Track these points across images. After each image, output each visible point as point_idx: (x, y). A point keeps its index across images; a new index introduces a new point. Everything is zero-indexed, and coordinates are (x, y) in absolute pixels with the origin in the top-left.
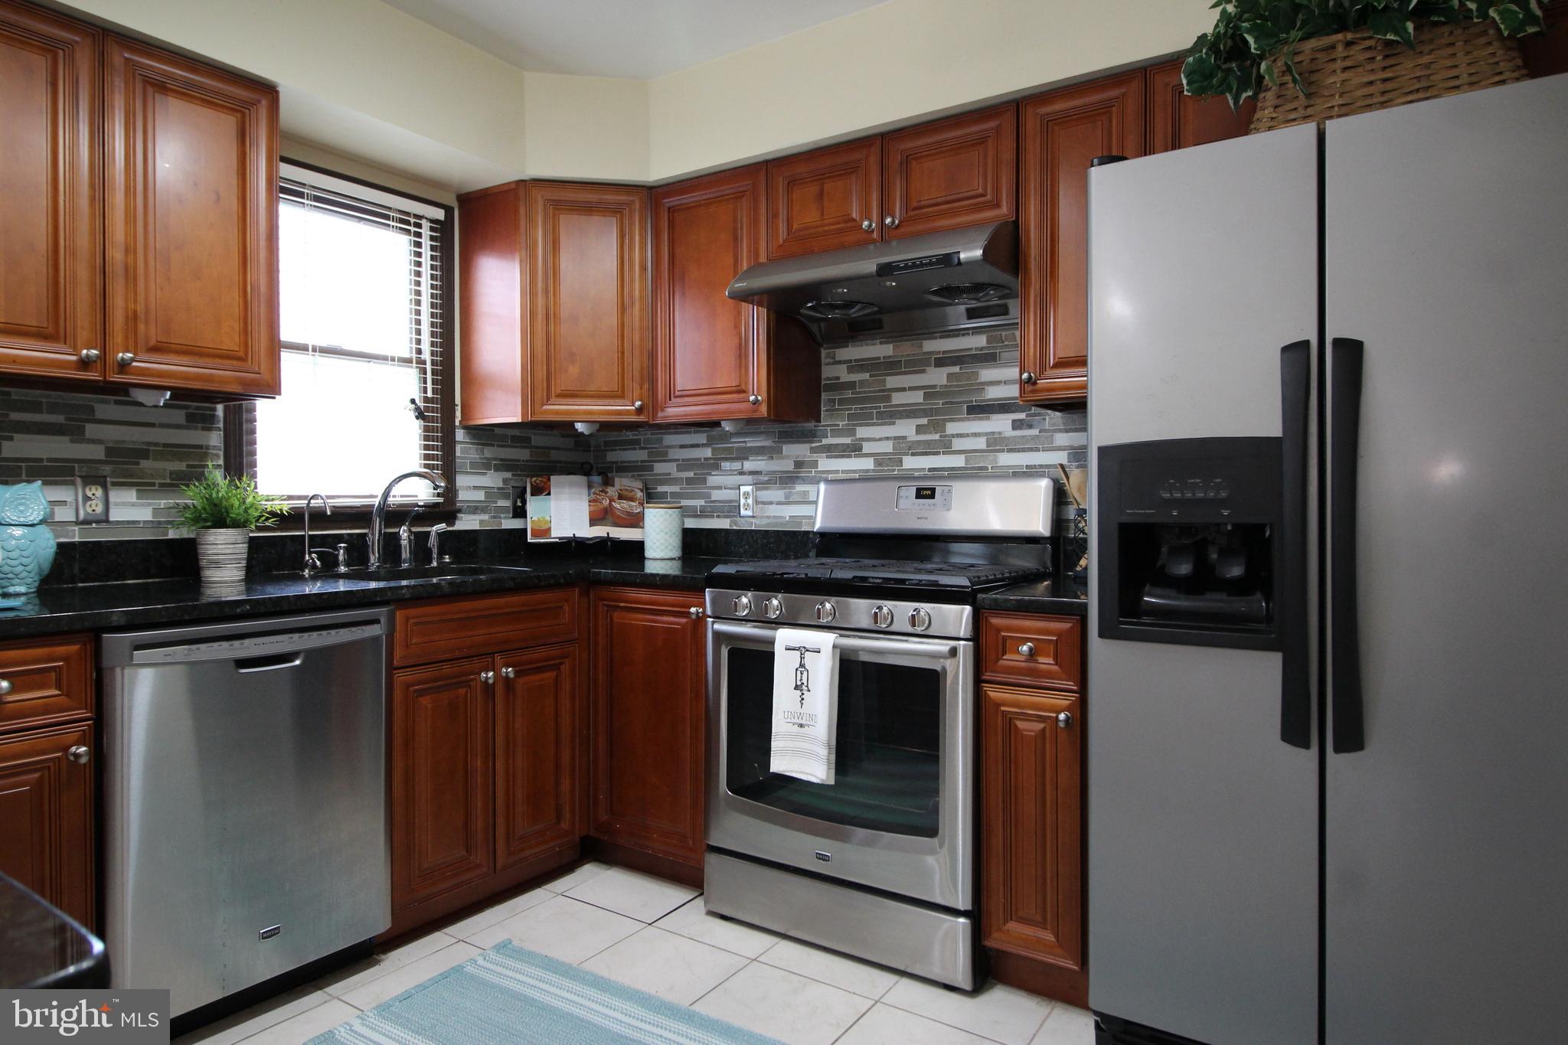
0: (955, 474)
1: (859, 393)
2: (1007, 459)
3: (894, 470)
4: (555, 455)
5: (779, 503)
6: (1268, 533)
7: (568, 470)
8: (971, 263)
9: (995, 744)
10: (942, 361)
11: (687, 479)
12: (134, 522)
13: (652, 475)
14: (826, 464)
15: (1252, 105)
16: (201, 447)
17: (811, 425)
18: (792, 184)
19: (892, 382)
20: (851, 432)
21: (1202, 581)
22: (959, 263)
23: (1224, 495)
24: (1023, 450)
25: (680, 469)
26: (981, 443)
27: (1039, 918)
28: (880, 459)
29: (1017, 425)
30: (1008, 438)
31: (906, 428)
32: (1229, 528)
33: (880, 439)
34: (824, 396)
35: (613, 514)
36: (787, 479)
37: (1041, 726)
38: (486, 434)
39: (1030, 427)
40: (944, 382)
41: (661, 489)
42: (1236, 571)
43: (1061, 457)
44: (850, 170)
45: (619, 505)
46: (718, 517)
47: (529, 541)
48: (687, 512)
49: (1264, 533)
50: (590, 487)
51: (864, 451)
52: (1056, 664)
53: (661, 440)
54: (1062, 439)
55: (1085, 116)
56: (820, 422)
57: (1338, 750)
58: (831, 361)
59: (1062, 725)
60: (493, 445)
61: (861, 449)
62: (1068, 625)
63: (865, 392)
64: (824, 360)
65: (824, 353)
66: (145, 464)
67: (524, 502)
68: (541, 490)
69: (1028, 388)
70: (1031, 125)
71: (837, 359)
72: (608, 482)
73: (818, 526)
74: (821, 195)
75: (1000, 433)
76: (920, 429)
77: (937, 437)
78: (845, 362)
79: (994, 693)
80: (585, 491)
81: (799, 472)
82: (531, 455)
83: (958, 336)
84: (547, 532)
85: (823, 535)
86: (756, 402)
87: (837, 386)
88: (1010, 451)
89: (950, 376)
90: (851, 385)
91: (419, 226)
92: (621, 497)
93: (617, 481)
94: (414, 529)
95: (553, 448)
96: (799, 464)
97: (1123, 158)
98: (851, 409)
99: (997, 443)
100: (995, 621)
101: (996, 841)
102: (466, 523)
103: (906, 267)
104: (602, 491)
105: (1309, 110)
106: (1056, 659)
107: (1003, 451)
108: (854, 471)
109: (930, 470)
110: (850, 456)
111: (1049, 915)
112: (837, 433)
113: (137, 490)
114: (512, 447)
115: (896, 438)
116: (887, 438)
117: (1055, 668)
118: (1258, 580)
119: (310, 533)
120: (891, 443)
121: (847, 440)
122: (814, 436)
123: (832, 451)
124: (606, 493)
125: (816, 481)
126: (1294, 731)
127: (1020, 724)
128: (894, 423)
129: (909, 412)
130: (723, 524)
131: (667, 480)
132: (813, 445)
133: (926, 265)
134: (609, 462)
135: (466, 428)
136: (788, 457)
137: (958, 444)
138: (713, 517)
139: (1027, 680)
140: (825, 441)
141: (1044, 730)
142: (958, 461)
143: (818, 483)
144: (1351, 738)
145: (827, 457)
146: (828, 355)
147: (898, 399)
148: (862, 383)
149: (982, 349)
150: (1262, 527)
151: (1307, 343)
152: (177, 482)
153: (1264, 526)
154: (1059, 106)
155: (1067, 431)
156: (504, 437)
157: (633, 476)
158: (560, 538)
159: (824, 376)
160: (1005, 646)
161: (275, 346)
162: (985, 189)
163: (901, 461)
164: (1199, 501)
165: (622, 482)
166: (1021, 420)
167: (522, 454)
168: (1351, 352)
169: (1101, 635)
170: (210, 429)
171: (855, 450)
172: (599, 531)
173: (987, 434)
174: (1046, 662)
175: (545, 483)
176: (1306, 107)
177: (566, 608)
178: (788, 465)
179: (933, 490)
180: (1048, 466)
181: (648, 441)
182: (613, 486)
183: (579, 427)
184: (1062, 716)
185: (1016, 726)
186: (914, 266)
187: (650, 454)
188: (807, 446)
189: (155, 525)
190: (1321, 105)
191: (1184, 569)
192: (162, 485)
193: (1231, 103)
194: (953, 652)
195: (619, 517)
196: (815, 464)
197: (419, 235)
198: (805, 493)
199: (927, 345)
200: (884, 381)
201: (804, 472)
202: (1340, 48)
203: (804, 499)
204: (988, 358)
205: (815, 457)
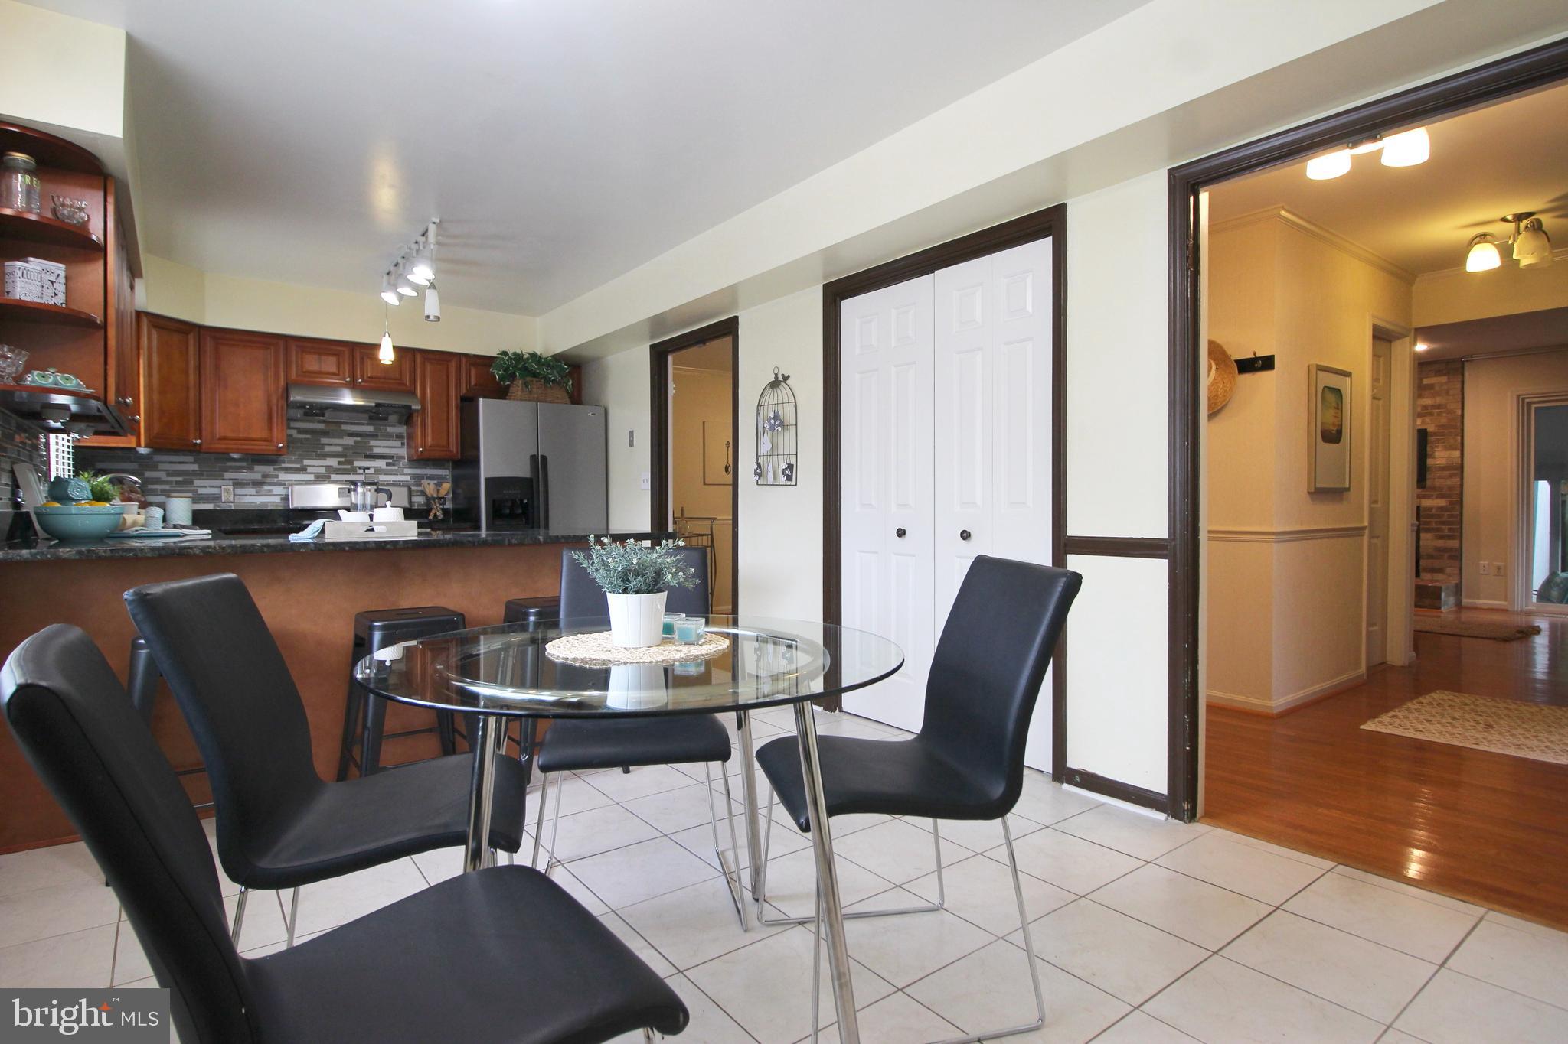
1: (305, 444)
5: (250, 496)
10: (351, 434)
14: (283, 476)
17: (274, 457)
19: (324, 440)
20: (300, 462)
23: (519, 492)
24: (391, 474)
26: (371, 471)
29: (388, 464)
30: (384, 469)
31: (332, 462)
33: (317, 466)
36: (259, 483)
39: (394, 465)
40: (353, 444)
42: (520, 512)
43: (408, 478)
44: (335, 354)
48: (192, 501)
51: (308, 471)
53: (151, 458)
54: (407, 471)
55: (438, 363)
61: (306, 470)
63: (308, 444)
70: (419, 360)
74: (319, 359)
75: (381, 467)
76: (340, 463)
77: (349, 467)
81: (265, 480)
86: (280, 448)
88: (385, 474)
89: (356, 442)
96: (265, 476)
97: (493, 397)
98: (302, 451)
99: (379, 471)
107: (382, 474)
108: (300, 480)
109: (344, 481)
110: (299, 473)
112: (291, 462)
115: (326, 466)
116: (321, 466)
120: (324, 468)
121: (298, 466)
122: (277, 463)
123: (287, 470)
128: (325, 459)
129: (333, 455)
132: (275, 467)
136: (257, 472)
137: (360, 470)
138: (200, 503)
140: (283, 465)
142: (359, 477)
145: (284, 473)
147: (327, 449)
148: (307, 439)
151: (535, 455)
154: (430, 356)
163: (330, 476)
164: (513, 493)
166: (390, 463)
171: (302, 470)
173: (374, 467)
178: (258, 476)
188: (271, 467)
191: (508, 511)
193: (503, 383)
196: (277, 476)
198: (270, 491)
199: (344, 427)
200: (320, 440)
201: (269, 480)
202: (535, 382)
203: (270, 493)
204: (374, 436)
205: (277, 473)
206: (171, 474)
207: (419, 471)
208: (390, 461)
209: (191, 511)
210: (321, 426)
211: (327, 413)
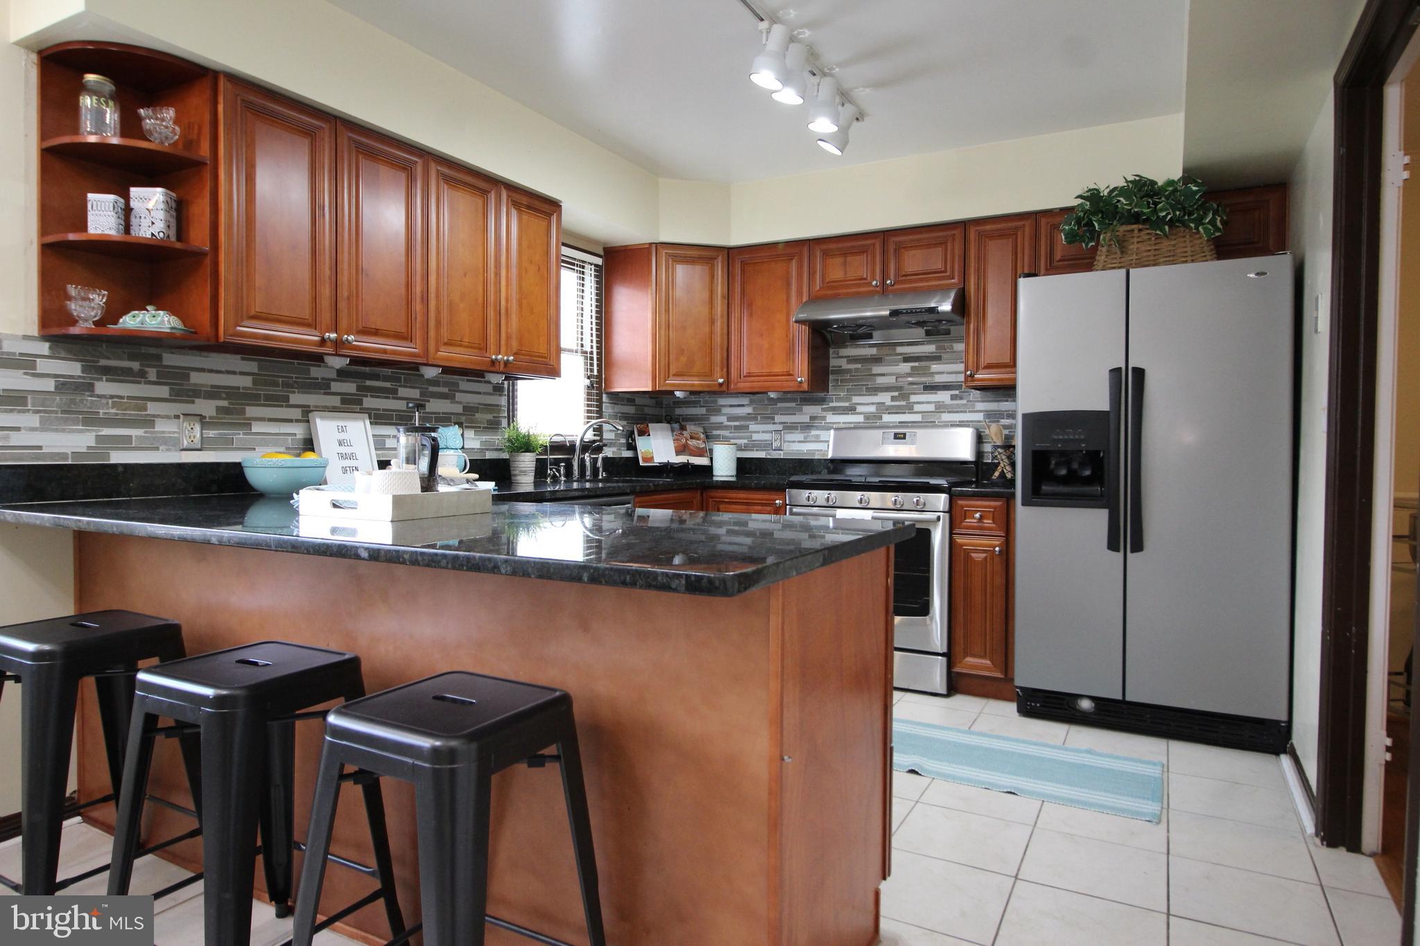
0: (914, 424)
1: (854, 376)
2: (946, 417)
3: (877, 423)
4: (647, 410)
5: (799, 442)
6: (1102, 455)
7: (658, 420)
8: (945, 313)
9: (959, 567)
10: (907, 359)
11: (735, 426)
12: (473, 449)
13: (710, 424)
14: (831, 418)
15: (1094, 250)
16: (498, 406)
17: (822, 395)
18: (826, 254)
19: (877, 369)
20: (849, 400)
21: (1072, 478)
22: (938, 312)
23: (1082, 437)
24: (957, 412)
25: (729, 419)
26: (931, 408)
27: (983, 654)
28: (868, 417)
29: (953, 397)
30: (949, 405)
31: (885, 398)
32: (1084, 452)
33: (867, 404)
34: (831, 377)
35: (689, 449)
36: (806, 427)
37: (984, 555)
38: (616, 397)
39: (961, 398)
40: (909, 372)
41: (716, 432)
42: (1088, 473)
43: (980, 417)
44: (862, 251)
45: (692, 443)
46: (757, 450)
47: (641, 464)
48: (740, 448)
49: (1100, 454)
50: (673, 431)
51: (857, 411)
52: (994, 523)
53: (716, 401)
54: (980, 406)
55: (1001, 235)
56: (828, 392)
57: (1132, 551)
58: (836, 356)
59: (997, 553)
60: (618, 404)
61: (855, 409)
62: (1000, 503)
63: (858, 376)
64: (831, 356)
65: (831, 351)
66: (478, 415)
67: (634, 440)
68: (643, 433)
69: (969, 379)
70: (972, 235)
71: (840, 355)
72: (683, 428)
73: (830, 456)
74: (845, 263)
75: (943, 402)
76: (893, 399)
77: (904, 403)
78: (845, 357)
79: (959, 540)
80: (670, 433)
81: (814, 423)
82: (636, 410)
83: (918, 345)
84: (651, 459)
85: (832, 461)
86: (801, 382)
87: (840, 371)
88: (949, 412)
89: (912, 368)
90: (848, 371)
91: (583, 267)
92: (692, 438)
93: (688, 427)
94: (592, 456)
95: (646, 406)
96: (812, 418)
97: (1035, 275)
98: (849, 385)
99: (940, 408)
100: (960, 502)
101: (960, 617)
102: (609, 452)
103: (907, 313)
104: (681, 434)
105: (1122, 259)
106: (993, 520)
107: (945, 412)
108: (851, 423)
109: (900, 422)
110: (848, 414)
111: (988, 650)
112: (839, 400)
113: (475, 431)
114: (627, 405)
115: (878, 403)
116: (872, 404)
117: (993, 525)
118: (1098, 477)
119: (551, 457)
120: (874, 406)
121: (847, 404)
122: (824, 401)
123: (835, 410)
124: (683, 435)
125: (829, 429)
126: (1113, 545)
127: (973, 555)
128: (877, 395)
129: (887, 389)
130: (762, 455)
131: (720, 426)
132: (824, 407)
133: (918, 312)
134: (677, 415)
135: (607, 393)
136: (805, 414)
137: (917, 408)
138: (753, 450)
139: (978, 532)
140: (832, 405)
141: (986, 558)
142: (918, 418)
143: (830, 429)
144: (1138, 546)
145: (833, 414)
146: (834, 353)
147: (880, 380)
148: (856, 370)
149: (932, 353)
150: (1098, 452)
151: (1120, 368)
152: (493, 426)
153: (1100, 451)
154: (988, 227)
155: (983, 401)
156: (623, 399)
157: (695, 424)
158: (659, 463)
159: (831, 365)
160: (966, 515)
161: (559, 350)
162: (946, 268)
163: (881, 417)
164: (1072, 440)
165: (691, 428)
166: (956, 395)
167: (630, 410)
168: (1139, 374)
169: (1023, 504)
170: (500, 395)
171: (852, 410)
172: (682, 459)
173: (935, 402)
174: (988, 522)
175: (646, 428)
176: (1121, 258)
177: (694, 502)
178: (806, 419)
179: (905, 434)
180: (972, 421)
181: (706, 402)
182: (686, 430)
183: (678, 394)
184: (997, 549)
185: (971, 556)
186: (912, 312)
187: (707, 410)
188: (820, 407)
189: (482, 451)
190: (1127, 258)
191: (1063, 472)
192: (484, 428)
193: (1084, 246)
194: (939, 518)
195: (692, 450)
196: (824, 418)
197: (583, 273)
198: (818, 436)
199: (900, 350)
200: (871, 369)
201: (817, 422)
202: (1136, 232)
203: (817, 440)
204: (936, 358)
205: (824, 414)
206: (730, 419)
207: (993, 406)
208: (957, 392)
209: (735, 460)
210: (874, 351)
211: (876, 334)
